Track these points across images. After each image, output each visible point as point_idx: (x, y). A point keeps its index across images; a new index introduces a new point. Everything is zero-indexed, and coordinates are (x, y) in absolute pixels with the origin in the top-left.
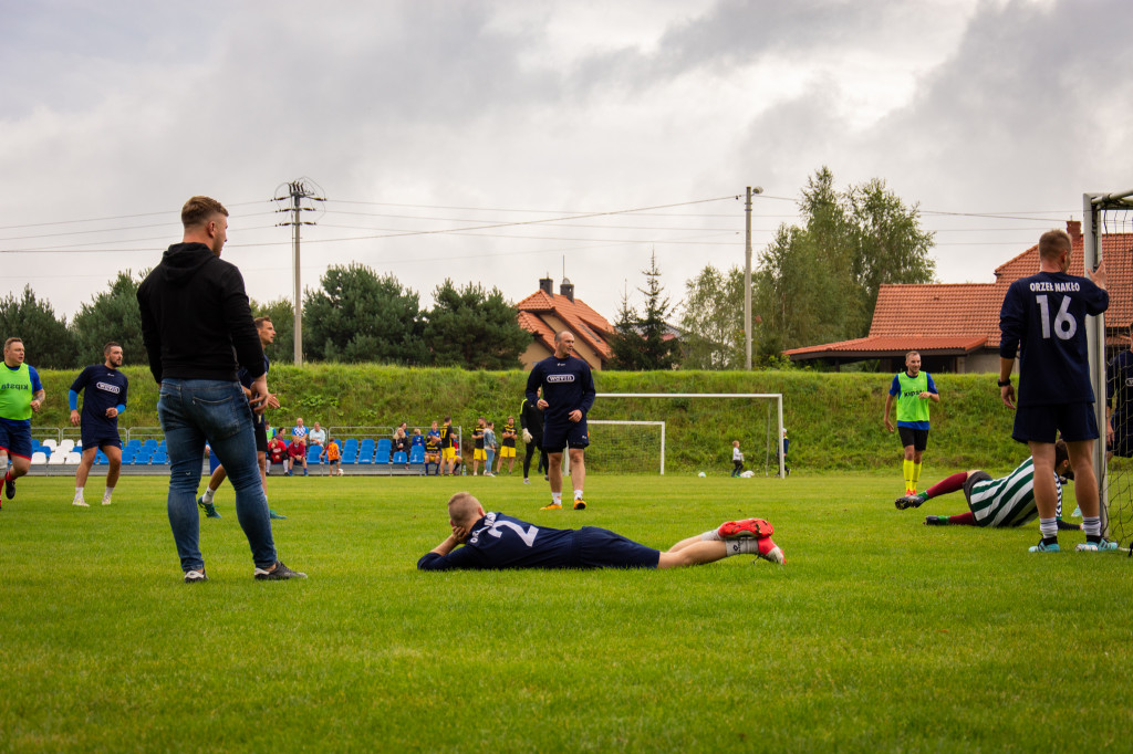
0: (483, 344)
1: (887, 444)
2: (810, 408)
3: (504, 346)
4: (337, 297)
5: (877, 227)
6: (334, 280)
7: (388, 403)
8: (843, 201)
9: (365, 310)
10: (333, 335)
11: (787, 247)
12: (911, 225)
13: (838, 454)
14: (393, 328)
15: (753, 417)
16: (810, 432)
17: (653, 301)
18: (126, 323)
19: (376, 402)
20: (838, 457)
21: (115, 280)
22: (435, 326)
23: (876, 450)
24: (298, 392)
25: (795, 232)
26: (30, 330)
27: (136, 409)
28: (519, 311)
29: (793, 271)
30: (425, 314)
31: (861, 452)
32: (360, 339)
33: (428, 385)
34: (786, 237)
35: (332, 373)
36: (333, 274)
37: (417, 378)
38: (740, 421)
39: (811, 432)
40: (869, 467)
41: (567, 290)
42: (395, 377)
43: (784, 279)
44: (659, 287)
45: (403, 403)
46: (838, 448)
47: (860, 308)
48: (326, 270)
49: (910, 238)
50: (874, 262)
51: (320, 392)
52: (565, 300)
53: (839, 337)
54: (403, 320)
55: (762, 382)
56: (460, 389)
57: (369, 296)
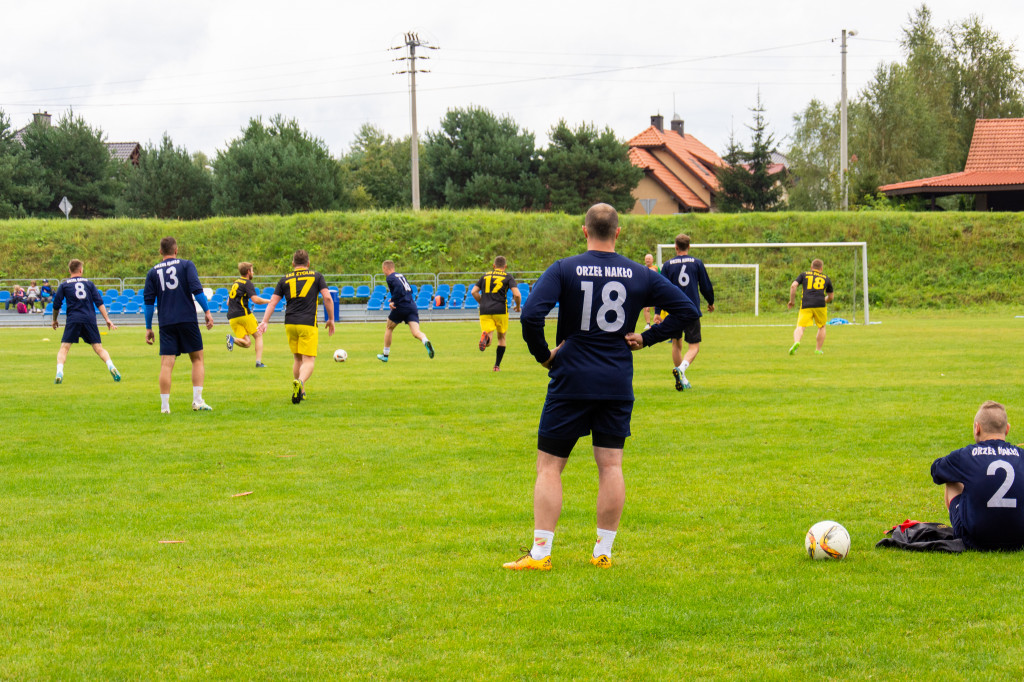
0: (596, 180)
1: (977, 282)
2: (902, 247)
3: (617, 182)
4: (457, 138)
5: (975, 61)
6: (454, 122)
7: (494, 248)
8: (942, 36)
9: (483, 150)
10: (452, 175)
11: (886, 83)
12: (1009, 58)
13: (929, 293)
14: (510, 167)
15: (846, 258)
16: (901, 271)
17: (759, 136)
18: (255, 169)
19: (483, 248)
20: (928, 295)
21: (247, 126)
22: (549, 164)
23: (966, 289)
24: (408, 238)
25: (895, 68)
26: (168, 176)
27: (256, 258)
28: (631, 148)
29: (892, 108)
30: (540, 152)
31: (951, 290)
32: (478, 178)
33: (532, 230)
34: (885, 74)
35: (442, 219)
36: (452, 116)
37: (522, 224)
38: (833, 261)
39: (903, 271)
40: (959, 306)
41: (677, 125)
42: (501, 223)
43: (884, 115)
44: (764, 123)
45: (509, 249)
46: (929, 287)
47: (959, 140)
48: (446, 112)
49: (1009, 71)
50: (973, 95)
51: (430, 238)
52: (675, 135)
53: (937, 171)
54: (520, 158)
55: (855, 223)
56: (563, 234)
57: (487, 136)
